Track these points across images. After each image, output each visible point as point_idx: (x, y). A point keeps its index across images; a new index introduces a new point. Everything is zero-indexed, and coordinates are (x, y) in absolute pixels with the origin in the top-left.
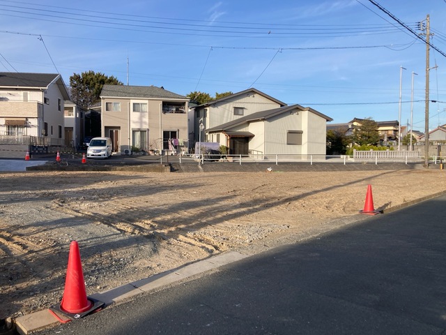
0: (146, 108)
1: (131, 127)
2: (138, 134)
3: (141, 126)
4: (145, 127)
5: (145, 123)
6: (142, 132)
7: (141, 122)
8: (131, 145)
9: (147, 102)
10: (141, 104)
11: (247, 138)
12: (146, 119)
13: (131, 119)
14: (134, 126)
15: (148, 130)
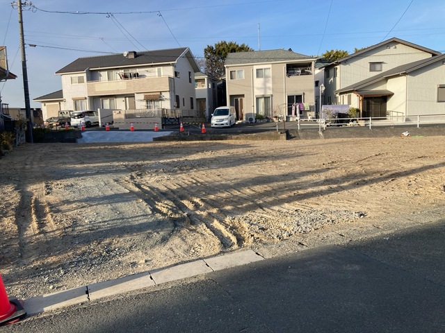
0: (269, 73)
1: (255, 94)
2: (262, 101)
3: (265, 91)
4: (269, 93)
5: (269, 88)
6: (266, 98)
7: (265, 88)
8: (255, 112)
9: (270, 66)
10: (265, 69)
11: (385, 97)
12: (270, 85)
13: (255, 86)
14: (258, 93)
15: (272, 96)
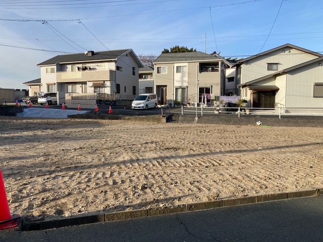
0: (186, 69)
1: (175, 85)
2: (180, 91)
4: (185, 85)
5: (185, 81)
6: (183, 89)
7: (182, 81)
8: (174, 99)
11: (274, 91)
12: (186, 79)
13: (175, 79)
14: (177, 84)
15: (187, 87)
